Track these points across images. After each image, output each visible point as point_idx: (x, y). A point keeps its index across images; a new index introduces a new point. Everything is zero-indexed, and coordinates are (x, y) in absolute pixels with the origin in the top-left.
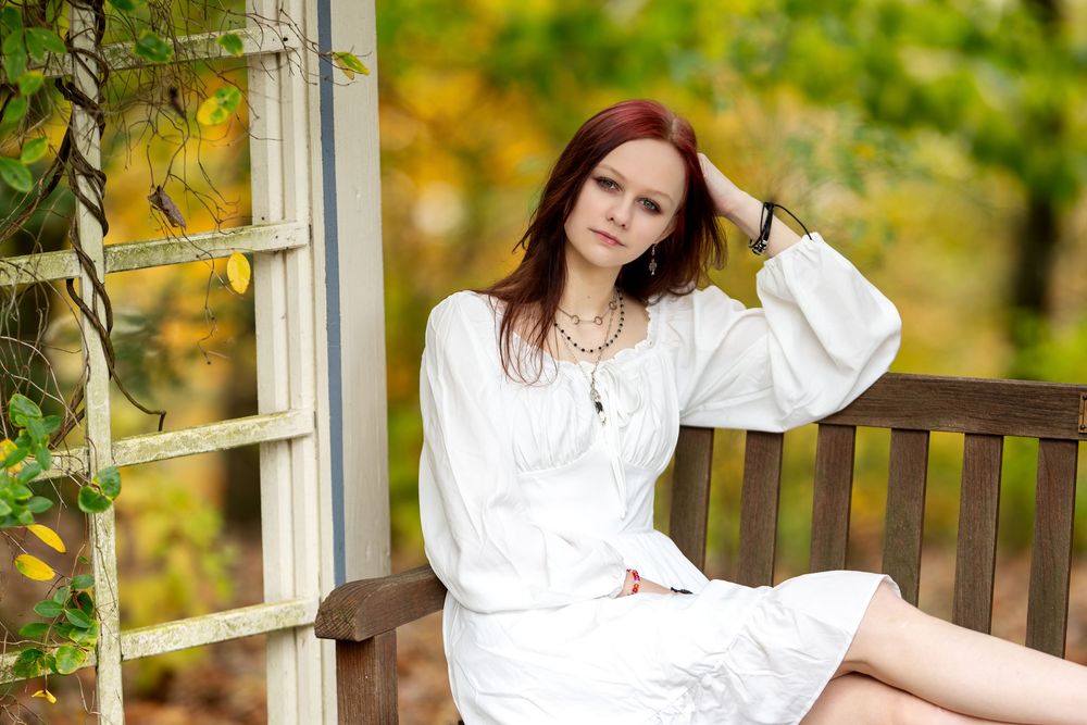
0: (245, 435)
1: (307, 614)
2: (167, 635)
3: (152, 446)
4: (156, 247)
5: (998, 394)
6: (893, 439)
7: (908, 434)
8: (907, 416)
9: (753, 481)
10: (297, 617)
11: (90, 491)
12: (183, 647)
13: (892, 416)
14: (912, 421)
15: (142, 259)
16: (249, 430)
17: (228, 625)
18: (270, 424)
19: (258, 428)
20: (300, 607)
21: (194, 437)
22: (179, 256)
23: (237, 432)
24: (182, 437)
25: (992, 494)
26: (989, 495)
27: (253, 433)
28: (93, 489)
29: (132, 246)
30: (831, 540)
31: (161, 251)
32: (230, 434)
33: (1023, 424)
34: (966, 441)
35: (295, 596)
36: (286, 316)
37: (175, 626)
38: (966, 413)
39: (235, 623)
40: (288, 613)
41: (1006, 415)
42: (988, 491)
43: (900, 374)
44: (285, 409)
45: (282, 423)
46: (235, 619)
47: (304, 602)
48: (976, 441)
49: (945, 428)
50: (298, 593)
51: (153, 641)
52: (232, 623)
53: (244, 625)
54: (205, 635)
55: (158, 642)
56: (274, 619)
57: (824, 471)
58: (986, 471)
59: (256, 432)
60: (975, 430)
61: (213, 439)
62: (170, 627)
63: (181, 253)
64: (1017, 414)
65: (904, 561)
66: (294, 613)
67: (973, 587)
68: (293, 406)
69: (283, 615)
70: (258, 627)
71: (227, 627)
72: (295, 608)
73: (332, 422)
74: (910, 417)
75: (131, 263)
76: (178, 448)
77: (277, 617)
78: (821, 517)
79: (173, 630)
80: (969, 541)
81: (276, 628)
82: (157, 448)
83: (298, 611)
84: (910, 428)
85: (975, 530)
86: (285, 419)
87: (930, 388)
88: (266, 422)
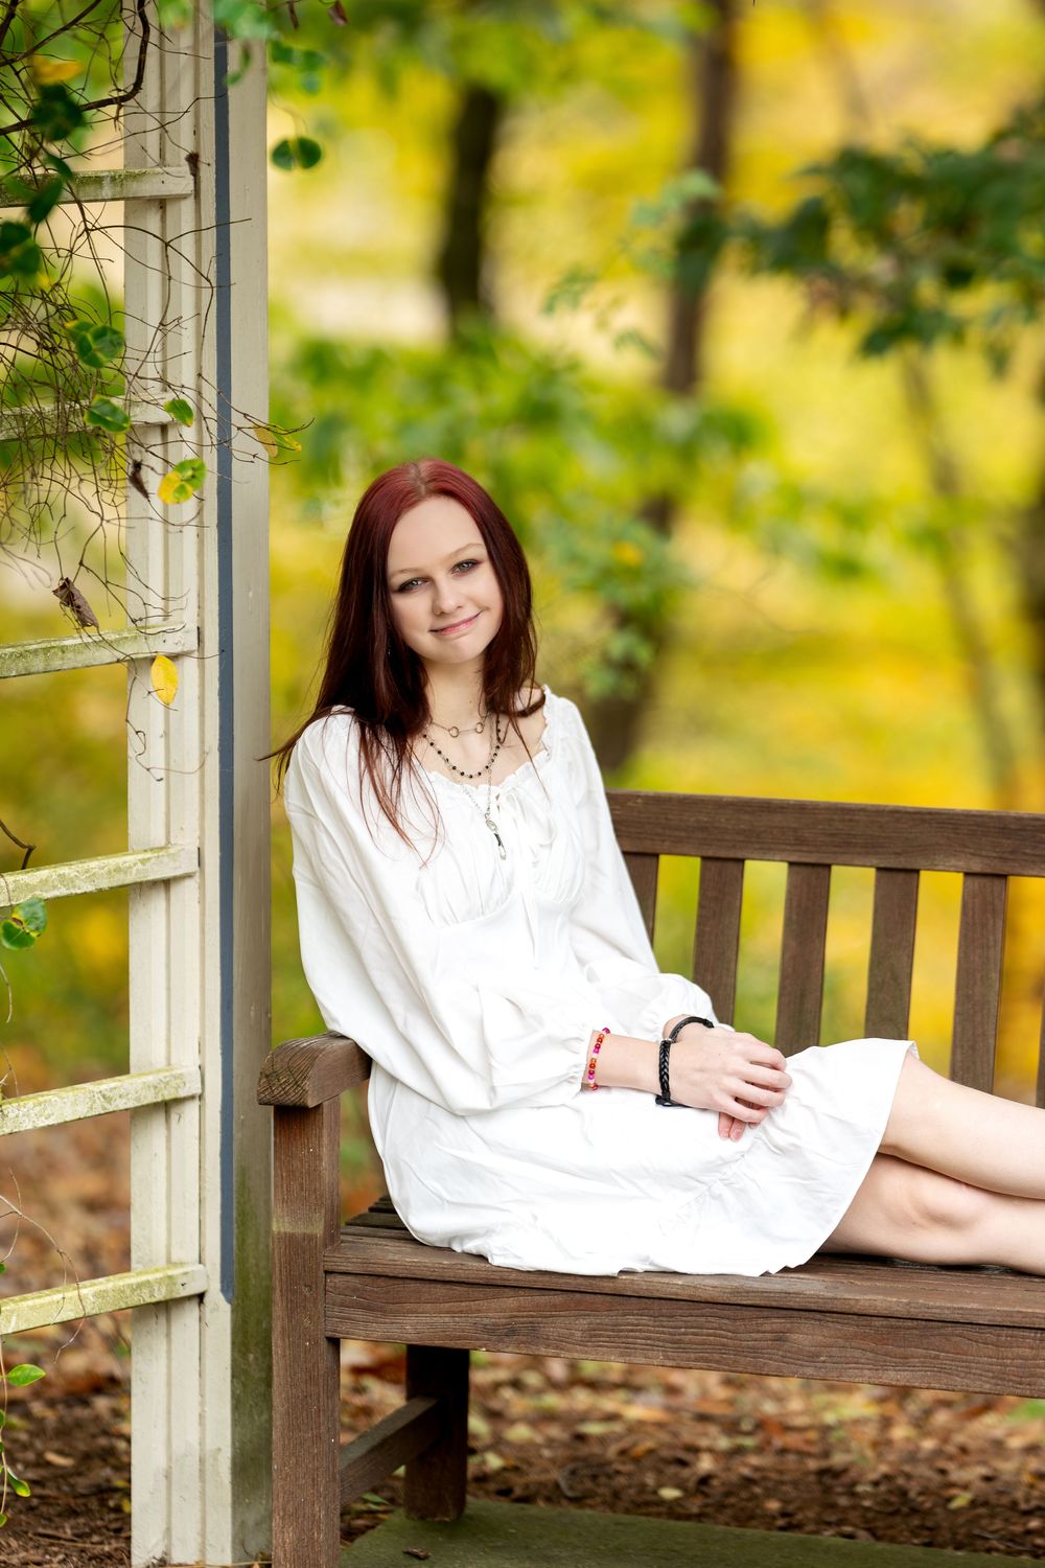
0: (126, 873)
1: (188, 1085)
2: (38, 1108)
3: (27, 885)
4: (36, 651)
5: (1004, 828)
6: (878, 881)
7: (894, 874)
8: (896, 853)
9: (708, 929)
10: (177, 1088)
11: (11, 926)
12: (55, 1122)
13: (877, 854)
14: (902, 859)
15: (21, 665)
16: (130, 867)
17: (104, 1096)
18: (153, 860)
19: (140, 866)
20: (180, 1076)
21: (72, 875)
22: (61, 662)
23: (118, 870)
24: (60, 875)
25: (995, 941)
26: (992, 943)
27: (134, 871)
28: (14, 924)
29: (11, 650)
30: (802, 996)
31: (41, 657)
32: (109, 872)
33: (1033, 862)
34: (964, 883)
35: (169, 1064)
36: (166, 734)
37: (46, 1098)
38: (967, 850)
39: (111, 1094)
40: (167, 1083)
41: (1012, 852)
42: (991, 938)
43: (887, 806)
44: (163, 843)
45: (166, 860)
46: (112, 1089)
47: (183, 1071)
48: (977, 882)
49: (941, 867)
50: (173, 1061)
51: (24, 1115)
52: (108, 1094)
53: (120, 1096)
54: (79, 1108)
55: (28, 1116)
56: (152, 1089)
57: (794, 917)
58: (989, 916)
59: (138, 870)
60: (976, 867)
61: (92, 878)
62: (41, 1099)
63: (63, 659)
64: (1027, 851)
65: (891, 1020)
66: (174, 1083)
67: (973, 1048)
68: (172, 841)
69: (163, 1086)
70: (135, 1100)
71: (103, 1100)
72: (175, 1077)
73: (222, 859)
74: (899, 854)
75: (9, 670)
76: (55, 887)
77: (156, 1087)
78: (790, 970)
79: (45, 1101)
80: (968, 997)
81: (155, 1101)
82: (33, 888)
83: (178, 1081)
84: (900, 866)
85: (975, 983)
86: (169, 855)
87: (923, 821)
88: (149, 859)
